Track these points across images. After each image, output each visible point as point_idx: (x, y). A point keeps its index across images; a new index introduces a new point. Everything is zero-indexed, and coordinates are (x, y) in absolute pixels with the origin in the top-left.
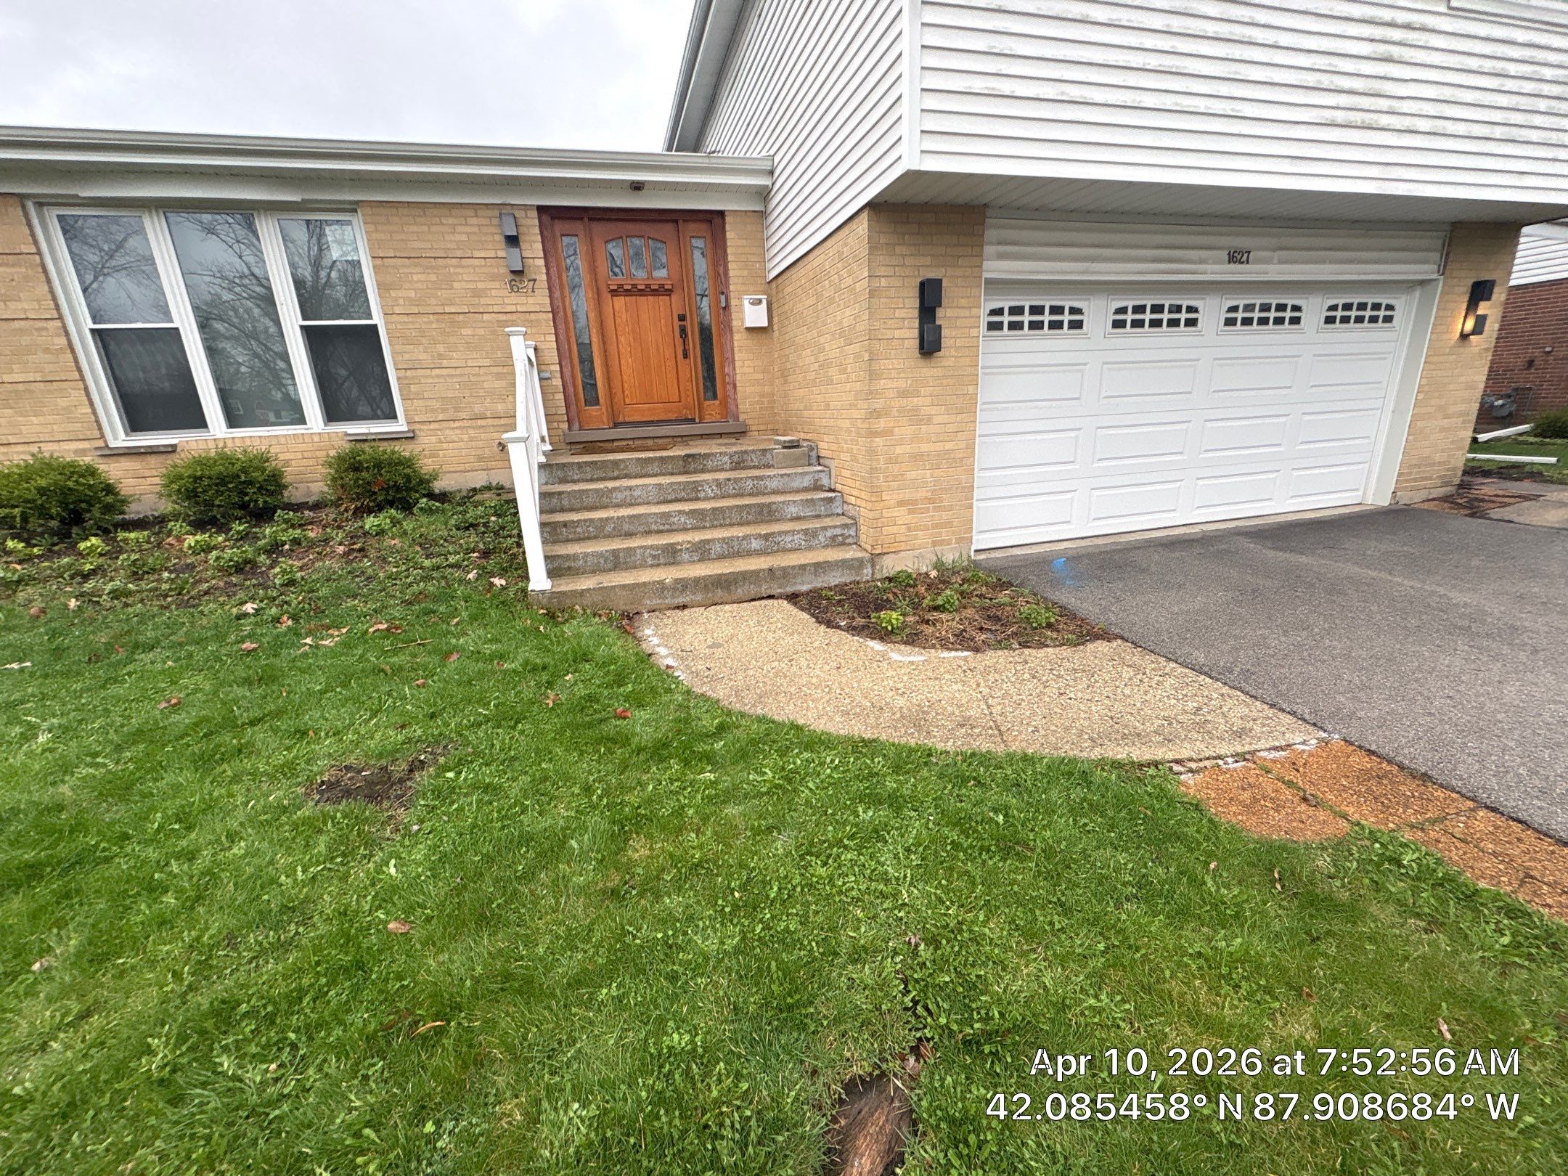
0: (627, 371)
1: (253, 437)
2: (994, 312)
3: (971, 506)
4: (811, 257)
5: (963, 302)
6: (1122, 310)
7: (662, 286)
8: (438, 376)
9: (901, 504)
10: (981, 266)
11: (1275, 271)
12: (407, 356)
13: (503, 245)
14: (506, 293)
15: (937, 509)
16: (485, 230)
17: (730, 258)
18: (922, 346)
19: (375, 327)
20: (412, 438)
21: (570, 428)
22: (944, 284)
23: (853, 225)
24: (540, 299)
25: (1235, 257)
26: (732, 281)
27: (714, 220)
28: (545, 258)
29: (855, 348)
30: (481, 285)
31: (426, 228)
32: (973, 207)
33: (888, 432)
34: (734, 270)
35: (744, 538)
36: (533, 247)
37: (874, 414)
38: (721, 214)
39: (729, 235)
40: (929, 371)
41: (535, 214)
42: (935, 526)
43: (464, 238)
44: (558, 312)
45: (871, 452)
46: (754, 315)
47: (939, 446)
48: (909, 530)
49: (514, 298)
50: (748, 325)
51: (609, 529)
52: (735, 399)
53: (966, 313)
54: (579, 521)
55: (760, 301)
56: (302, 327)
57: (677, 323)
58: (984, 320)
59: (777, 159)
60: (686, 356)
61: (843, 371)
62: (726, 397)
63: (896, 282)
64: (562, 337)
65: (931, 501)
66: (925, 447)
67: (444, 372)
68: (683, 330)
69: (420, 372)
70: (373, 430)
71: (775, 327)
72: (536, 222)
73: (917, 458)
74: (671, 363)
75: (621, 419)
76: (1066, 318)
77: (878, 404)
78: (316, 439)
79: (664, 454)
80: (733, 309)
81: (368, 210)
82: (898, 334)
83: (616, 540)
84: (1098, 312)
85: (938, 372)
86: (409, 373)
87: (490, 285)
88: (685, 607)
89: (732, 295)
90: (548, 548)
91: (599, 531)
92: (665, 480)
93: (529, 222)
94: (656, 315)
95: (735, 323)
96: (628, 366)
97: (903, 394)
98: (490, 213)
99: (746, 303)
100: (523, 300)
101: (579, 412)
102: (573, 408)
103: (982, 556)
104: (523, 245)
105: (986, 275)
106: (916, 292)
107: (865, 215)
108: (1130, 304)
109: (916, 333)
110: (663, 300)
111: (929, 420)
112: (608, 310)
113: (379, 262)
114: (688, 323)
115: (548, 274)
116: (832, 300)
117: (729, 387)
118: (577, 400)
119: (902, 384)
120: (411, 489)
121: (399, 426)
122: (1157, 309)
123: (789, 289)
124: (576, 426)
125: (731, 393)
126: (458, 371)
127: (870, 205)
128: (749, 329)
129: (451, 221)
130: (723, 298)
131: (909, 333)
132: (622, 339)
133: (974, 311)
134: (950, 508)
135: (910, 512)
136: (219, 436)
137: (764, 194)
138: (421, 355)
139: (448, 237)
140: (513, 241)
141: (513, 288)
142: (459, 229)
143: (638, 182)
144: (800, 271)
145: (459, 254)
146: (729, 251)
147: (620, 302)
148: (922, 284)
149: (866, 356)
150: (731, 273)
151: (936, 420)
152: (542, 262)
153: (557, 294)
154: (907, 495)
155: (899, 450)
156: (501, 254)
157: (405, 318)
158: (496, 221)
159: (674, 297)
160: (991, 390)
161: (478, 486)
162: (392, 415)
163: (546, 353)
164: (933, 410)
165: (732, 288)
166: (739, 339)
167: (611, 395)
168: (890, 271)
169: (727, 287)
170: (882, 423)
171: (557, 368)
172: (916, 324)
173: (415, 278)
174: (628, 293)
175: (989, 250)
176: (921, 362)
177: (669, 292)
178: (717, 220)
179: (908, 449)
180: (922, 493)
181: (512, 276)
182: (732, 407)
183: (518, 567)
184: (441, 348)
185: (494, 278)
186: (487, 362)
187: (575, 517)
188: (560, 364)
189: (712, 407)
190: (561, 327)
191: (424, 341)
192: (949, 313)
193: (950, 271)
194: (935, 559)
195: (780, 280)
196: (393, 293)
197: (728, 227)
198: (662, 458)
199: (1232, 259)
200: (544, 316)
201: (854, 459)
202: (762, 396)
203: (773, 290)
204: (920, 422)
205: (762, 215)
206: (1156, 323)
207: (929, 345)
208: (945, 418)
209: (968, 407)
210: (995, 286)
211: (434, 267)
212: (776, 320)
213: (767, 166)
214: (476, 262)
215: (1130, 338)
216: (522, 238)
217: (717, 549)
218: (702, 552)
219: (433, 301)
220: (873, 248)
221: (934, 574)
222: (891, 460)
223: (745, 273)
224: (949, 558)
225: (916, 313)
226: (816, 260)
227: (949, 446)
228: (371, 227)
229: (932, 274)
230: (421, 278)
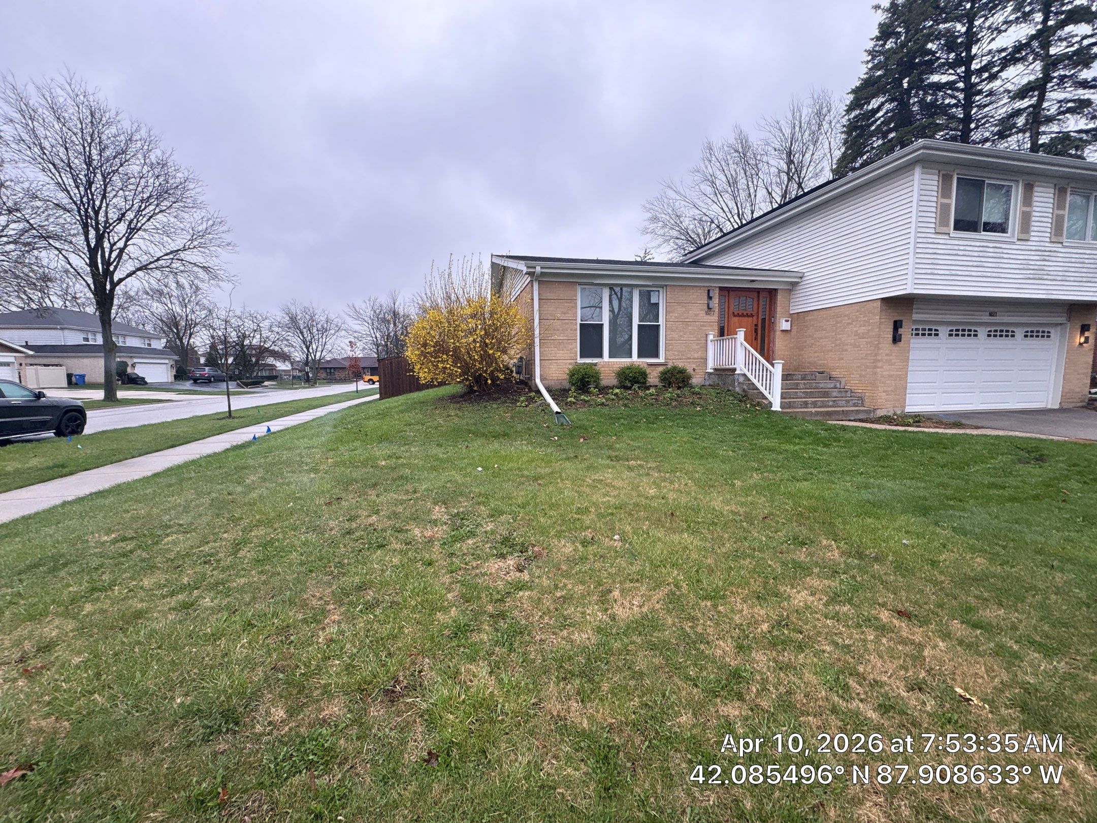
1: (616, 362)
3: (906, 395)
4: (835, 309)
5: (907, 327)
6: (952, 331)
7: (751, 314)
8: (679, 343)
9: (884, 392)
10: (914, 317)
11: (1006, 319)
12: (671, 336)
13: (707, 299)
14: (705, 315)
15: (896, 395)
16: (701, 294)
17: (778, 305)
18: (894, 340)
19: (659, 325)
22: (902, 321)
23: (869, 303)
24: (715, 318)
25: (991, 314)
26: (777, 313)
27: (772, 293)
28: (719, 304)
29: (867, 340)
30: (698, 312)
31: (685, 294)
33: (882, 367)
34: (779, 309)
36: (716, 300)
38: (776, 290)
39: (777, 297)
40: (895, 348)
41: (718, 290)
42: (894, 400)
43: (694, 297)
46: (785, 325)
47: (897, 373)
48: (886, 401)
49: (708, 317)
50: (784, 328)
53: (907, 330)
55: (789, 321)
56: (638, 325)
57: (754, 327)
58: (910, 333)
59: (806, 274)
60: (755, 339)
63: (887, 320)
65: (893, 391)
66: (893, 373)
67: (681, 341)
68: (756, 331)
69: (674, 341)
71: (794, 330)
72: (718, 292)
73: (890, 376)
76: (933, 332)
77: (880, 358)
78: (636, 363)
80: (776, 323)
81: (669, 288)
82: (886, 336)
84: (943, 331)
85: (898, 349)
86: (670, 342)
87: (700, 312)
89: (776, 318)
93: (716, 292)
95: (776, 328)
97: (887, 355)
98: (698, 289)
99: (782, 321)
100: (710, 317)
103: (909, 413)
104: (713, 300)
106: (892, 324)
107: (878, 301)
108: (954, 329)
110: (750, 319)
111: (894, 364)
112: (732, 321)
113: (669, 304)
114: (758, 327)
115: (718, 309)
116: (849, 324)
117: (770, 351)
119: (887, 352)
121: (661, 360)
122: (964, 330)
123: (810, 318)
125: (772, 354)
126: (685, 342)
128: (783, 331)
129: (692, 291)
130: (772, 319)
131: (890, 336)
134: (900, 395)
135: (887, 395)
136: (607, 361)
137: (796, 284)
138: (678, 335)
139: (691, 296)
140: (710, 298)
141: (708, 314)
142: (694, 294)
143: (754, 280)
145: (693, 302)
146: (777, 303)
147: (736, 319)
148: (895, 321)
149: (875, 343)
151: (897, 364)
152: (717, 305)
153: (720, 317)
154: (885, 389)
156: (705, 302)
157: (673, 323)
158: (704, 290)
159: (754, 318)
160: (913, 355)
162: (657, 356)
164: (896, 361)
165: (777, 315)
166: (778, 333)
168: (885, 314)
169: (775, 314)
170: (880, 364)
172: (893, 334)
174: (740, 316)
175: (914, 311)
176: (894, 345)
177: (753, 316)
178: (774, 292)
179: (887, 373)
180: (891, 389)
181: (708, 310)
184: (682, 334)
185: (702, 310)
191: (678, 331)
192: (902, 330)
193: (904, 318)
195: (803, 314)
196: (668, 315)
197: (778, 294)
199: (991, 315)
200: (716, 323)
201: (863, 376)
203: (794, 318)
204: (891, 365)
205: (790, 290)
206: (963, 335)
207: (896, 340)
208: (900, 364)
209: (906, 361)
210: (915, 322)
211: (684, 306)
212: (795, 328)
213: (800, 275)
214: (698, 305)
215: (954, 341)
216: (713, 297)
217: (819, 404)
220: (879, 308)
221: (895, 417)
223: (783, 310)
224: (899, 412)
225: (893, 330)
227: (900, 373)
228: (666, 292)
229: (897, 318)
230: (680, 309)
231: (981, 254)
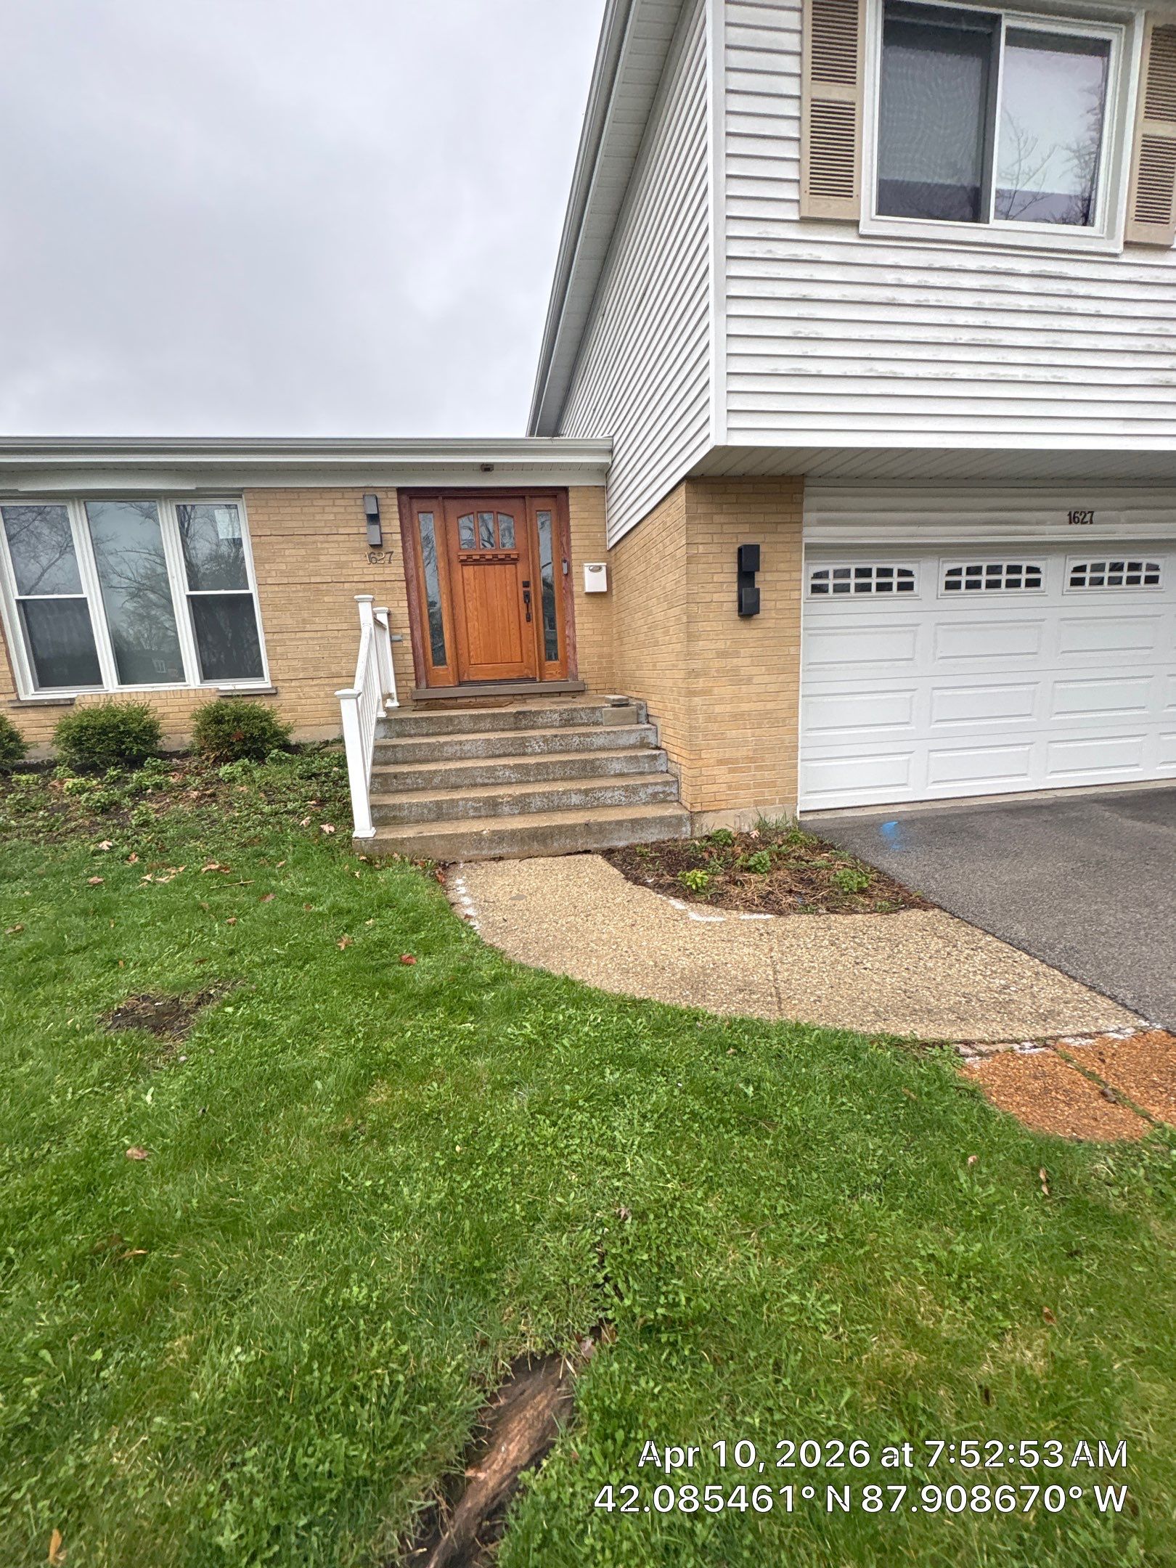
0: (473, 634)
1: (139, 692)
2: (817, 576)
3: (796, 767)
4: (642, 526)
5: (782, 566)
6: (957, 572)
7: (508, 556)
8: (301, 639)
9: (721, 762)
10: (800, 532)
11: (1125, 531)
12: (275, 622)
13: (365, 523)
14: (365, 564)
15: (758, 768)
16: (349, 509)
17: (572, 529)
18: (740, 609)
19: (251, 595)
20: (275, 694)
21: (417, 686)
22: (762, 549)
23: (674, 497)
24: (397, 570)
25: (1074, 518)
26: (573, 550)
27: (558, 495)
28: (403, 533)
29: (676, 611)
30: (343, 558)
31: (298, 510)
32: (792, 477)
33: (706, 692)
34: (576, 540)
35: (564, 793)
36: (392, 524)
37: (693, 674)
38: (565, 489)
39: (571, 509)
40: (749, 632)
41: (394, 495)
42: (758, 785)
43: (332, 517)
44: (412, 582)
45: (691, 711)
46: (594, 581)
47: (760, 706)
48: (730, 788)
49: (373, 569)
50: (588, 589)
51: (436, 780)
52: (575, 660)
53: (786, 576)
54: (408, 773)
55: (600, 568)
56: (188, 597)
57: (521, 590)
58: (806, 583)
59: (616, 439)
60: (529, 619)
61: (666, 633)
62: (566, 658)
63: (714, 548)
64: (415, 603)
65: (751, 760)
66: (745, 707)
67: (307, 635)
68: (527, 596)
69: (286, 636)
70: (238, 687)
71: (614, 592)
72: (396, 502)
73: (736, 717)
74: (514, 626)
75: (466, 678)
76: (895, 580)
77: (697, 665)
78: (192, 694)
79: (496, 711)
80: (574, 576)
81: (250, 496)
82: (716, 597)
83: (443, 792)
84: (929, 575)
85: (755, 633)
86: (276, 636)
87: (352, 557)
88: (501, 859)
89: (574, 563)
90: (374, 797)
91: (427, 783)
92: (492, 736)
93: (389, 502)
94: (503, 582)
95: (575, 589)
96: (475, 629)
97: (722, 654)
98: (355, 495)
99: (586, 570)
100: (380, 570)
101: (427, 672)
102: (422, 668)
103: (809, 817)
104: (382, 522)
105: (806, 540)
106: (734, 558)
107: (683, 488)
108: (964, 566)
109: (734, 596)
110: (509, 568)
111: (749, 681)
112: (457, 577)
113: (257, 540)
114: (531, 589)
115: (404, 547)
116: (658, 567)
117: (569, 649)
118: (426, 660)
119: (721, 645)
120: (267, 741)
121: (264, 684)
122: (994, 570)
123: (625, 557)
124: (423, 684)
125: (570, 653)
126: (319, 634)
127: (687, 478)
128: (589, 594)
129: (321, 503)
130: (565, 565)
131: (729, 596)
132: (470, 604)
133: (795, 575)
134: (773, 768)
135: (731, 771)
136: (111, 691)
137: (605, 471)
138: (288, 620)
139: (318, 517)
140: (374, 519)
141: (372, 560)
142: (327, 509)
143: (487, 464)
144: (634, 540)
145: (326, 531)
146: (572, 523)
147: (469, 571)
148: (740, 550)
149: (685, 619)
150: (573, 543)
151: (756, 680)
152: (399, 537)
153: (412, 564)
154: (728, 753)
155: (718, 709)
156: (363, 530)
157: (276, 588)
158: (359, 502)
159: (519, 565)
160: (813, 651)
161: (331, 739)
162: (260, 674)
163: (399, 617)
164: (754, 670)
165: (573, 556)
166: (579, 604)
167: (457, 656)
168: (708, 538)
169: (570, 556)
170: (701, 683)
171: (408, 631)
172: (736, 588)
173: (287, 552)
174: (477, 562)
175: (808, 516)
176: (741, 624)
177: (515, 561)
178: (562, 495)
179: (728, 708)
180: (743, 752)
181: (370, 550)
182: (572, 667)
183: (345, 815)
184: (305, 614)
185: (355, 551)
186: (345, 626)
187: (405, 769)
188: (411, 628)
189: (553, 667)
190: (414, 596)
191: (291, 607)
192: (769, 577)
193: (769, 538)
194: (757, 819)
195: (618, 548)
196: (267, 566)
197: (571, 501)
198: (493, 715)
199: (1073, 519)
200: (400, 584)
201: (676, 718)
202: (601, 656)
203: (612, 557)
204: (739, 682)
205: (604, 489)
206: (993, 584)
207: (748, 608)
208: (767, 679)
209: (790, 668)
210: (814, 550)
211: (303, 544)
212: (614, 585)
213: (607, 446)
214: (342, 538)
215: (965, 601)
216: (381, 516)
217: (537, 803)
218: (522, 805)
219: (301, 573)
220: (691, 518)
221: (755, 834)
222: (711, 718)
223: (587, 542)
224: (773, 817)
225: (735, 578)
226: (645, 530)
227: (770, 706)
228: (252, 511)
229: (751, 541)
230: (292, 553)
231: (988, 300)
